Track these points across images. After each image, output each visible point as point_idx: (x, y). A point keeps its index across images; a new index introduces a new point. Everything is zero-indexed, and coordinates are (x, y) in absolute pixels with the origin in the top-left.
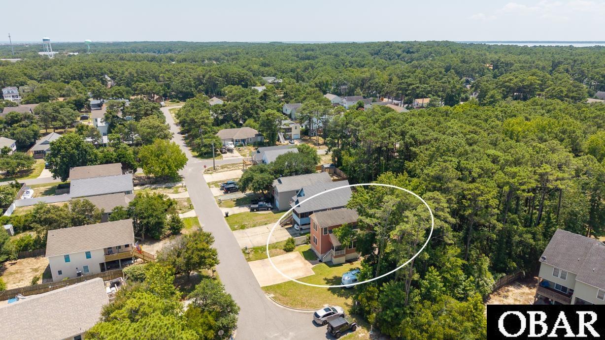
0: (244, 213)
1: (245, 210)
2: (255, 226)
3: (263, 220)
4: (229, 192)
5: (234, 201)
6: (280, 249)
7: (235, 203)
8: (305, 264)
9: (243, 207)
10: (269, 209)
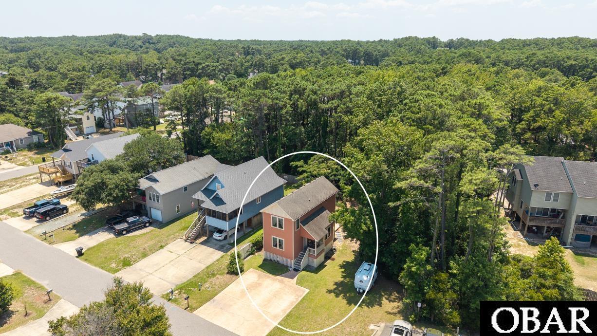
0: (108, 242)
1: (103, 237)
2: (145, 255)
3: (151, 243)
4: (48, 218)
5: (70, 229)
6: (222, 274)
7: (74, 231)
8: (282, 282)
9: (96, 233)
10: (147, 225)
